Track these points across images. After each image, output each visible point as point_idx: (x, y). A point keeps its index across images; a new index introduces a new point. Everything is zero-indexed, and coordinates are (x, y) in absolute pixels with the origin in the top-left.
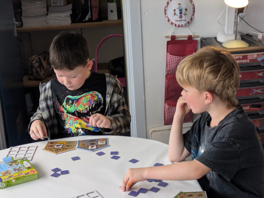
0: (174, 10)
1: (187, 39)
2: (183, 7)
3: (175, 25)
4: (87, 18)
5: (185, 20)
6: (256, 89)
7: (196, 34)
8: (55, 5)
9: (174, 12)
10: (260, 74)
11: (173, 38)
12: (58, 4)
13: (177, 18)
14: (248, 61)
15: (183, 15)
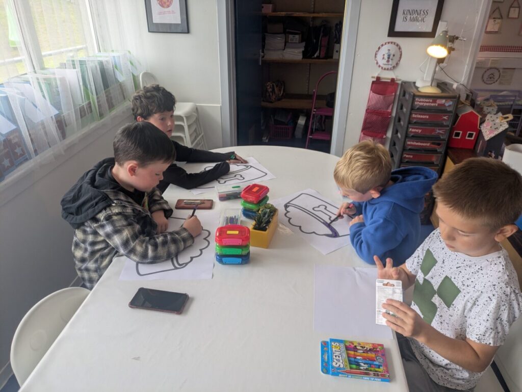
0: (384, 55)
1: (389, 81)
2: (392, 53)
3: (382, 68)
4: (315, 56)
5: (391, 65)
6: (439, 130)
7: (399, 78)
8: (292, 42)
9: (382, 57)
10: (445, 118)
11: (378, 78)
12: (294, 41)
13: (385, 61)
14: (437, 105)
15: (390, 60)
